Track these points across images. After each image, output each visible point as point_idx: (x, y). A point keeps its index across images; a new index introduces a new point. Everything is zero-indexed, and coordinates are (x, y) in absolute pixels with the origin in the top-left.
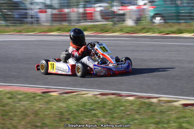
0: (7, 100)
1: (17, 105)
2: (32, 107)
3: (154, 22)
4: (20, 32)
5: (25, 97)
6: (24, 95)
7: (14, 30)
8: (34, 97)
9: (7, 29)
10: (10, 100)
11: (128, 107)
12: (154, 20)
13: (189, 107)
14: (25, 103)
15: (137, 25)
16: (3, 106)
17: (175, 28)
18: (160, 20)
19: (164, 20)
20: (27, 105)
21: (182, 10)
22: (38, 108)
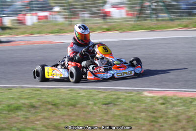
0: (159, 106)
1: (169, 111)
2: (187, 113)
4: (186, 26)
5: (180, 102)
6: (179, 101)
7: (179, 25)
8: (191, 102)
9: (170, 24)
10: (163, 106)
14: (179, 108)
16: (154, 113)
20: (181, 111)
22: (193, 113)
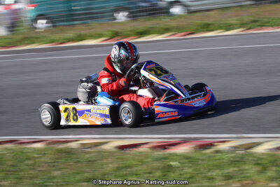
3: (36, 28)
11: (37, 160)
12: (34, 25)
15: (13, 34)
17: (70, 34)
18: (47, 23)
19: (52, 22)
21: (74, 6)
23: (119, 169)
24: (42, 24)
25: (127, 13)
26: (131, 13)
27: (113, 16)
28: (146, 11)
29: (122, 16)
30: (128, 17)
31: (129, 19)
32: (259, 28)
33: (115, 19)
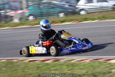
3: (29, 19)
12: (28, 18)
13: (32, 62)
18: (33, 17)
19: (35, 17)
23: (24, 67)
24: (31, 18)
25: (64, 14)
26: (65, 13)
27: (58, 15)
28: (71, 13)
29: (62, 15)
30: (64, 15)
31: (64, 16)
32: (104, 20)
33: (59, 16)
